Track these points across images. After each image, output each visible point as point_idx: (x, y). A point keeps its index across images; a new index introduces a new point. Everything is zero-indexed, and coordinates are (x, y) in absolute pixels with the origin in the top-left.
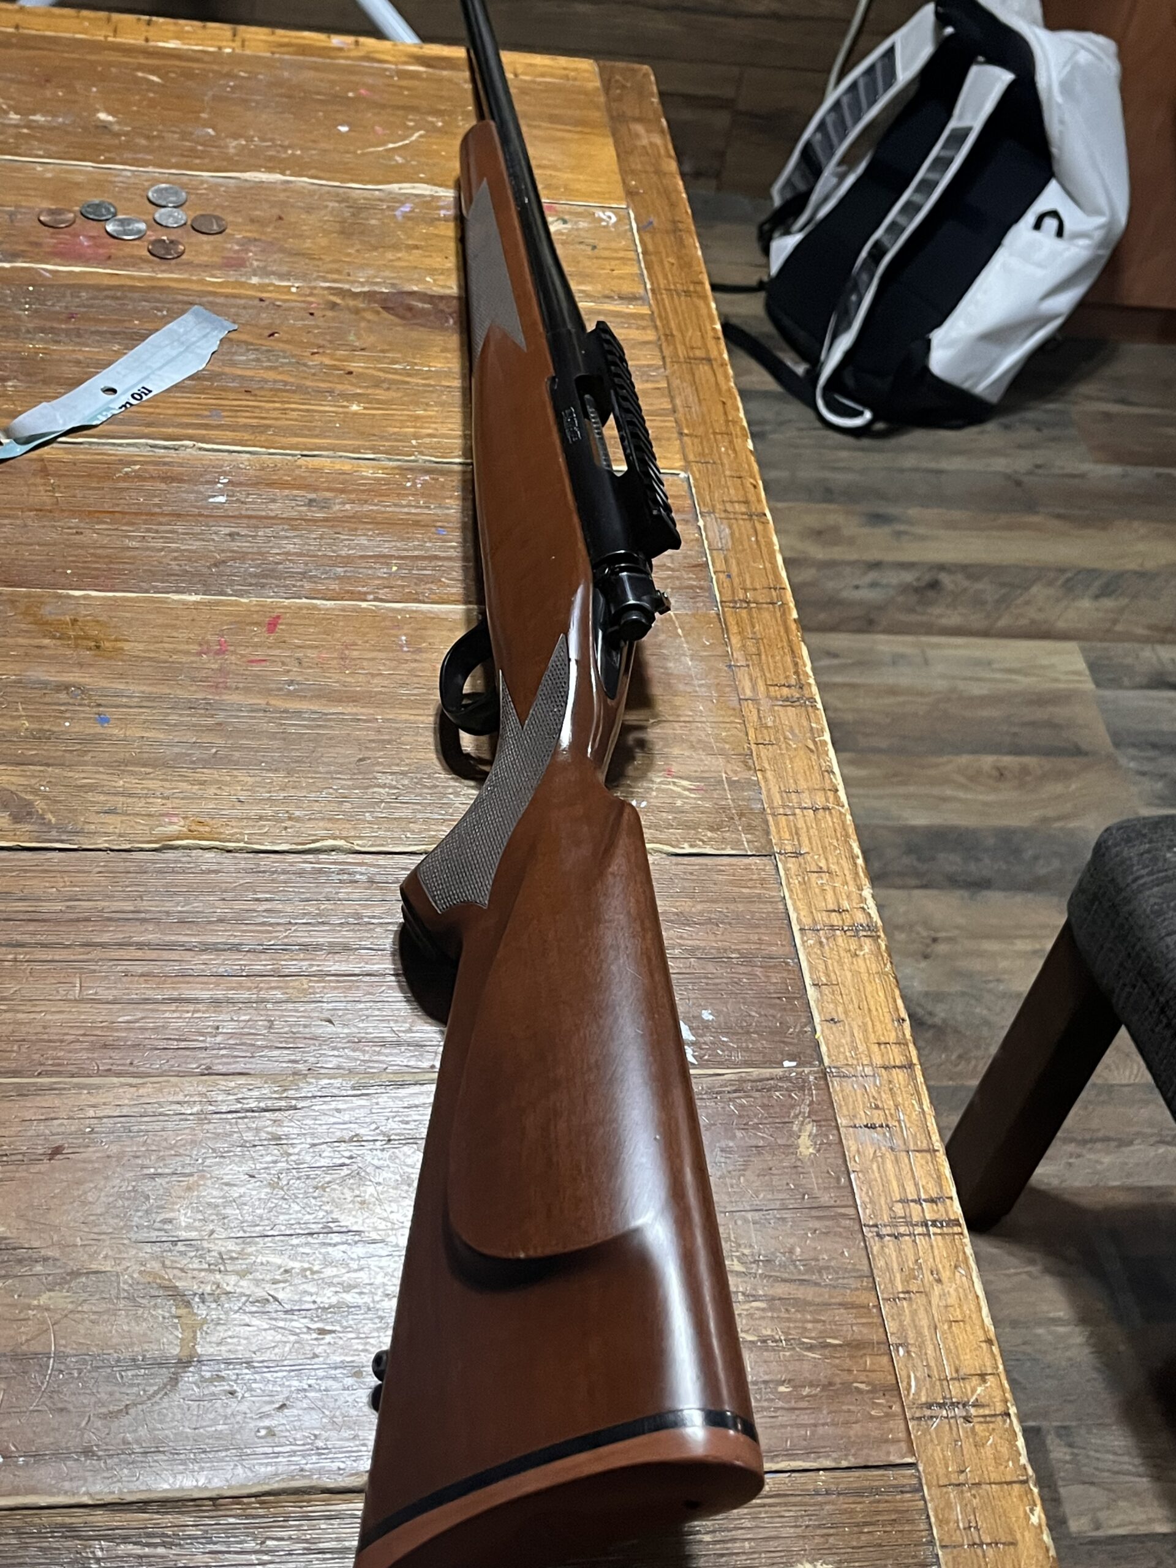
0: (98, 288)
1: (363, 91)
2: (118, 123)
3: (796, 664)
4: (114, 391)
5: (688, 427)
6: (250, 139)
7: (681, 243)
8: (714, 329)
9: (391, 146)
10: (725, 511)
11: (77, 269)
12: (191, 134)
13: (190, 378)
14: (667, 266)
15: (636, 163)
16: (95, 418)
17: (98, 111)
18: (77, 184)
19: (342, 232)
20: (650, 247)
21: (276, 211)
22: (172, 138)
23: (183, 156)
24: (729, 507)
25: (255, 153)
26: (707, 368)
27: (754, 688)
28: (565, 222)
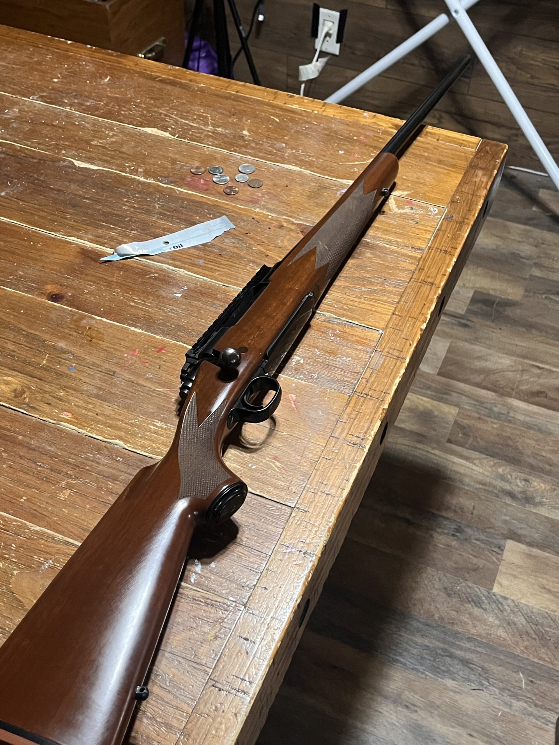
0: (193, 201)
1: (361, 138)
2: (249, 136)
3: (368, 428)
4: (168, 243)
5: (399, 312)
6: (297, 150)
7: (460, 229)
8: (446, 271)
9: (357, 163)
10: (388, 352)
11: (190, 192)
12: (275, 144)
13: (202, 245)
14: (445, 237)
15: (466, 188)
16: (153, 252)
17: (244, 130)
18: (216, 158)
19: (308, 196)
20: (443, 228)
21: (287, 183)
22: (266, 146)
23: (265, 153)
24: (391, 351)
25: (295, 157)
26: (429, 287)
27: (341, 433)
28: (412, 209)
